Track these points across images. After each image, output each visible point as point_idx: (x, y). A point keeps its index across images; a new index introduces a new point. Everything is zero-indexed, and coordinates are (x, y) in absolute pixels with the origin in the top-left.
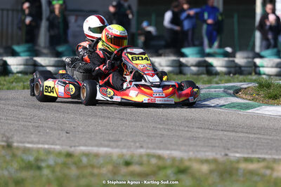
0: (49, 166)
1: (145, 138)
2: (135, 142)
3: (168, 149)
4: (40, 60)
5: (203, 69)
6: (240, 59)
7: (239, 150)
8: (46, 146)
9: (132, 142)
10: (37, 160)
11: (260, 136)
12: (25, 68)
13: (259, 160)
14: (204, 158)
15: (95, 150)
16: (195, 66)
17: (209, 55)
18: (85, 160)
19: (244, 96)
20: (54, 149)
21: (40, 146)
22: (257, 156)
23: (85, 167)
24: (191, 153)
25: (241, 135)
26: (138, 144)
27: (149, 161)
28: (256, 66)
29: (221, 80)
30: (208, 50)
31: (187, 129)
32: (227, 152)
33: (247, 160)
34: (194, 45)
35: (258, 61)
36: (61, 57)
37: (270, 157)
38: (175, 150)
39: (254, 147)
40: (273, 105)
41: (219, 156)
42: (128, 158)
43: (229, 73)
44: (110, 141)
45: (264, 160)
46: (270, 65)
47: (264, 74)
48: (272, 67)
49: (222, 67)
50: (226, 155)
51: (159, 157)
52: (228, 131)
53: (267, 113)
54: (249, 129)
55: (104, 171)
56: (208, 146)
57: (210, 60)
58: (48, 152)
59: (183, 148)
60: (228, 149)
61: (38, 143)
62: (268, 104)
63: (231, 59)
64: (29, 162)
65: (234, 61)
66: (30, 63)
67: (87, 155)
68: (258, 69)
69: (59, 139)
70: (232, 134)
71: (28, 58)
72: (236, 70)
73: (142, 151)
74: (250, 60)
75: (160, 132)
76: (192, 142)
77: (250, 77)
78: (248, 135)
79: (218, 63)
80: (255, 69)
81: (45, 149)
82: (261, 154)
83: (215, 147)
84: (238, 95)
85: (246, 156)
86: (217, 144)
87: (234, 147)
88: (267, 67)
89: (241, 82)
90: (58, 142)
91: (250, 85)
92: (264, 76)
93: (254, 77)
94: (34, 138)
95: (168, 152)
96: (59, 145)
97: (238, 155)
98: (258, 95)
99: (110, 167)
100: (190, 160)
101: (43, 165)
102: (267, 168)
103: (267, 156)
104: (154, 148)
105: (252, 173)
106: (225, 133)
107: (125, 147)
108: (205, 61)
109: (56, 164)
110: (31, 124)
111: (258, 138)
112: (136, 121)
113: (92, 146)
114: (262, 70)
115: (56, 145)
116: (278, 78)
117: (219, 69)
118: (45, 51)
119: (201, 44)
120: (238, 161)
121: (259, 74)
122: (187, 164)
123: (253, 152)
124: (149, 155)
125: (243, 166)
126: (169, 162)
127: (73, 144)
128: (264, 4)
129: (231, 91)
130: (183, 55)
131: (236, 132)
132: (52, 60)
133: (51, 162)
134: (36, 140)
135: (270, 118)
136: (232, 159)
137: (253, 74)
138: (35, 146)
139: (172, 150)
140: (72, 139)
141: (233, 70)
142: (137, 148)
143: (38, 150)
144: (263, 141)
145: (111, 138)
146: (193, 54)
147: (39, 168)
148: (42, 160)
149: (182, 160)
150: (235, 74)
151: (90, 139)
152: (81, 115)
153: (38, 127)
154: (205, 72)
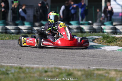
0: (12, 73)
1: (54, 61)
2: (49, 62)
3: (64, 65)
4: (8, 27)
5: (79, 30)
6: (95, 26)
7: (94, 65)
8: (11, 64)
9: (48, 62)
10: (7, 70)
11: (104, 59)
12: (2, 31)
13: (103, 70)
14: (79, 69)
15: (32, 66)
16: (76, 29)
17: (82, 24)
18: (27, 70)
19: (97, 42)
20: (14, 65)
21: (8, 64)
22: (102, 68)
23: (28, 73)
24: (74, 67)
25: (95, 59)
26: (50, 63)
27: (55, 70)
28: (102, 29)
29: (87, 35)
30: (81, 22)
31: (72, 56)
32: (89, 66)
33: (98, 70)
34: (76, 20)
35: (103, 27)
36: (17, 26)
37: (108, 68)
38: (67, 65)
39: (101, 64)
40: (109, 46)
41: (86, 68)
42: (46, 69)
43: (90, 32)
44: (39, 62)
45: (105, 69)
46: (108, 28)
47: (106, 32)
48: (109, 29)
49: (88, 29)
50: (89, 67)
51: (60, 69)
52: (90, 57)
53: (107, 49)
54: (99, 56)
55: (36, 75)
56: (81, 64)
57: (82, 26)
58: (12, 67)
59: (70, 65)
60: (90, 65)
61: (7, 63)
62: (107, 45)
63: (91, 26)
64: (3, 71)
65: (92, 27)
66: (4, 28)
67: (28, 68)
68: (103, 30)
69: (16, 61)
70: (91, 58)
71: (3, 26)
72: (93, 31)
73: (53, 66)
74: (99, 26)
75: (60, 58)
76: (74, 62)
77: (99, 34)
78: (99, 59)
79: (86, 28)
80: (101, 30)
81: (10, 66)
82: (104, 67)
83: (84, 64)
84: (94, 41)
85: (97, 68)
86: (85, 63)
87: (93, 64)
88: (107, 29)
89: (96, 36)
90: (16, 63)
91: (99, 37)
92: (106, 33)
93: (101, 34)
94: (5, 61)
95: (64, 66)
96: (16, 64)
97: (94, 68)
98: (103, 41)
99: (38, 73)
100: (73, 70)
101: (9, 72)
102: (107, 73)
103: (106, 68)
104: (57, 65)
105: (100, 75)
106: (89, 58)
107: (45, 64)
108: (80, 27)
109: (15, 72)
110: (4, 55)
111: (103, 60)
112: (50, 53)
113: (31, 64)
114: (105, 30)
115: (15, 64)
116: (112, 34)
117: (86, 30)
118: (10, 23)
119: (78, 20)
120: (94, 70)
121: (103, 32)
122: (72, 71)
123: (101, 66)
124: (55, 68)
125: (96, 72)
126: (64, 71)
127: (23, 63)
128: (106, 2)
129: (91, 40)
130: (71, 24)
131: (93, 57)
132: (13, 27)
133: (13, 71)
134: (6, 62)
135: (108, 51)
136: (92, 69)
137: (101, 32)
138: (6, 64)
139: (65, 65)
140: (22, 61)
141: (92, 31)
142: (50, 65)
143: (7, 66)
144: (105, 61)
145: (39, 61)
146: (75, 24)
147: (8, 74)
148: (9, 71)
149: (69, 70)
150: (93, 32)
151: (30, 61)
152: (26, 51)
153: (7, 56)
154: (80, 32)
